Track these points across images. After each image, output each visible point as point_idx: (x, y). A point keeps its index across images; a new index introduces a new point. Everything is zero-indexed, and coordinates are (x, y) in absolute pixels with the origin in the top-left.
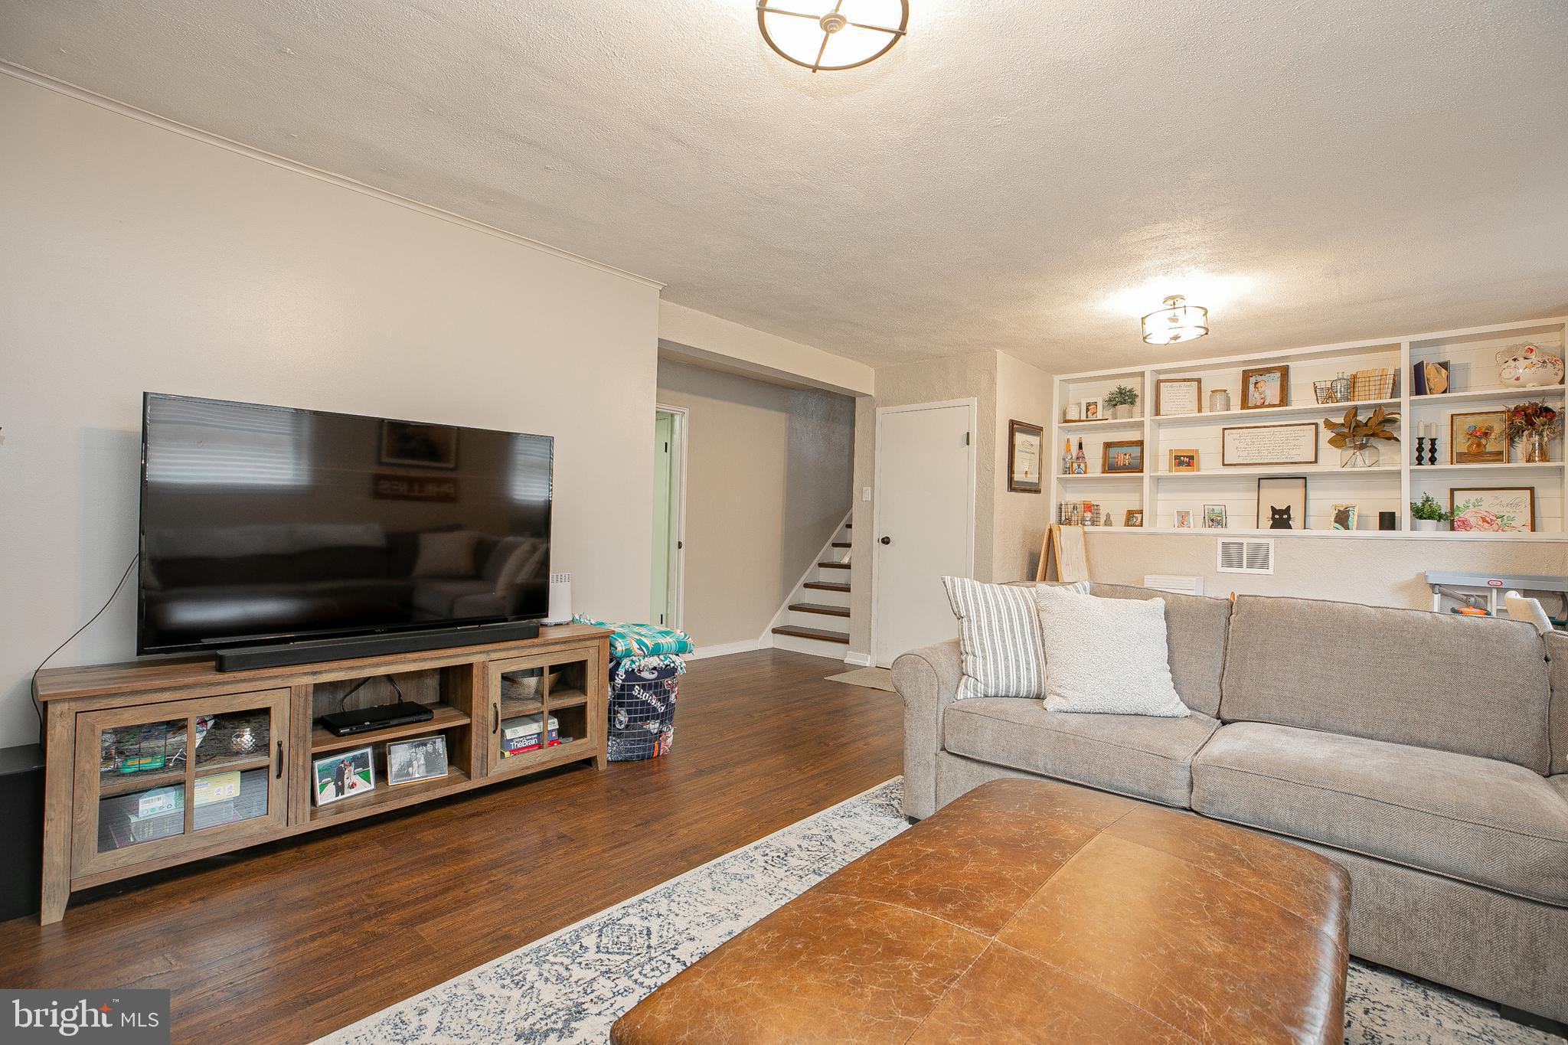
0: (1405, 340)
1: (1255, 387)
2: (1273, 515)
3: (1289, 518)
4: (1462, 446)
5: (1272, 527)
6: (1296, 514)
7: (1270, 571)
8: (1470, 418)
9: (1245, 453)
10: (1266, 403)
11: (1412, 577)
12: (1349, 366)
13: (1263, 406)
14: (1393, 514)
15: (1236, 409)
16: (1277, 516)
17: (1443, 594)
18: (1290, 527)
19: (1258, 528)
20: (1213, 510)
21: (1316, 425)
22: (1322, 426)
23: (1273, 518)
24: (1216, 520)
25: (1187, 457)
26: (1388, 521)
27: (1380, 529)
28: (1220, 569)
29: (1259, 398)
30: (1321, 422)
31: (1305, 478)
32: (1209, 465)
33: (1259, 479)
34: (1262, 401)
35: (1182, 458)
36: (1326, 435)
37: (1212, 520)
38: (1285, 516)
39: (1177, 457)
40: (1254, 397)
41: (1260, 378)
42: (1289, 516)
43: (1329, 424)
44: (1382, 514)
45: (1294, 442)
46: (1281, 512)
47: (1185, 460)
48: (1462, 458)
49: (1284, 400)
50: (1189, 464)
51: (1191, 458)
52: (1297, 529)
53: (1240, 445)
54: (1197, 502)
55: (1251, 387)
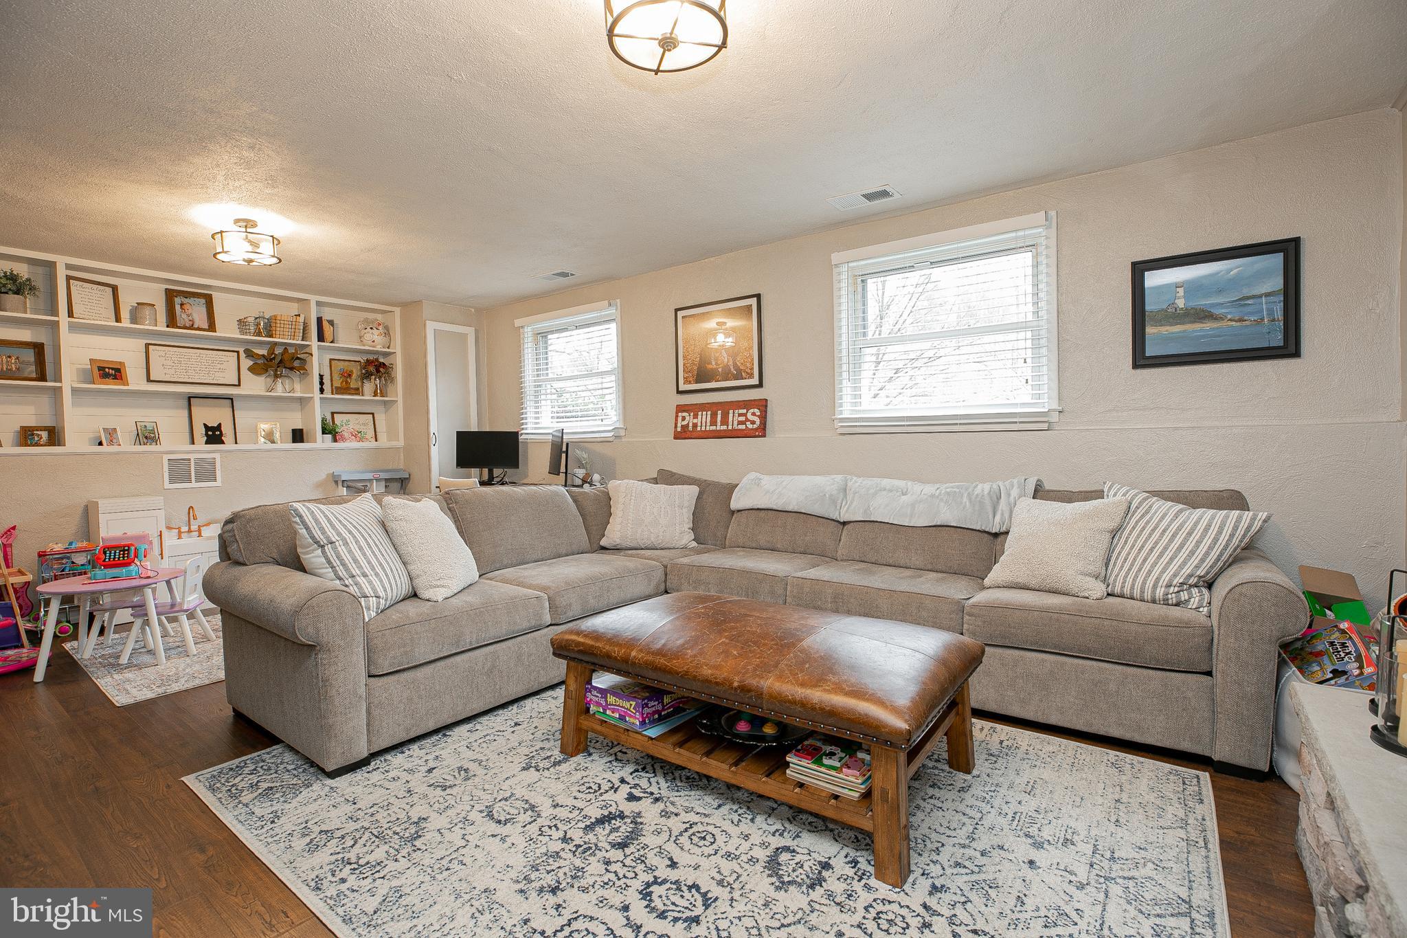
0: (313, 299)
1: (181, 308)
2: (206, 432)
3: (221, 434)
4: (337, 384)
5: (207, 443)
6: (227, 430)
7: (219, 483)
8: (342, 362)
9: (173, 371)
10: (196, 326)
11: (324, 476)
12: (268, 309)
13: (191, 328)
14: (301, 431)
15: (161, 327)
16: (210, 433)
17: (348, 487)
18: (223, 443)
19: (193, 443)
20: (146, 426)
21: (238, 352)
22: (243, 355)
23: (207, 434)
24: (148, 436)
25: (112, 369)
26: (298, 436)
27: (293, 442)
28: (167, 485)
29: (187, 320)
30: (241, 350)
31: (232, 399)
32: (135, 380)
33: (189, 398)
34: (191, 323)
35: (107, 370)
36: (246, 363)
37: (146, 438)
38: (218, 433)
39: (101, 369)
40: (182, 317)
41: (185, 301)
42: (221, 432)
43: (249, 354)
44: (294, 431)
45: (219, 366)
46: (213, 429)
47: (111, 372)
48: (339, 390)
49: (212, 327)
50: (115, 378)
51: (118, 370)
52: (229, 445)
53: (166, 362)
54: (126, 419)
55: (178, 307)
